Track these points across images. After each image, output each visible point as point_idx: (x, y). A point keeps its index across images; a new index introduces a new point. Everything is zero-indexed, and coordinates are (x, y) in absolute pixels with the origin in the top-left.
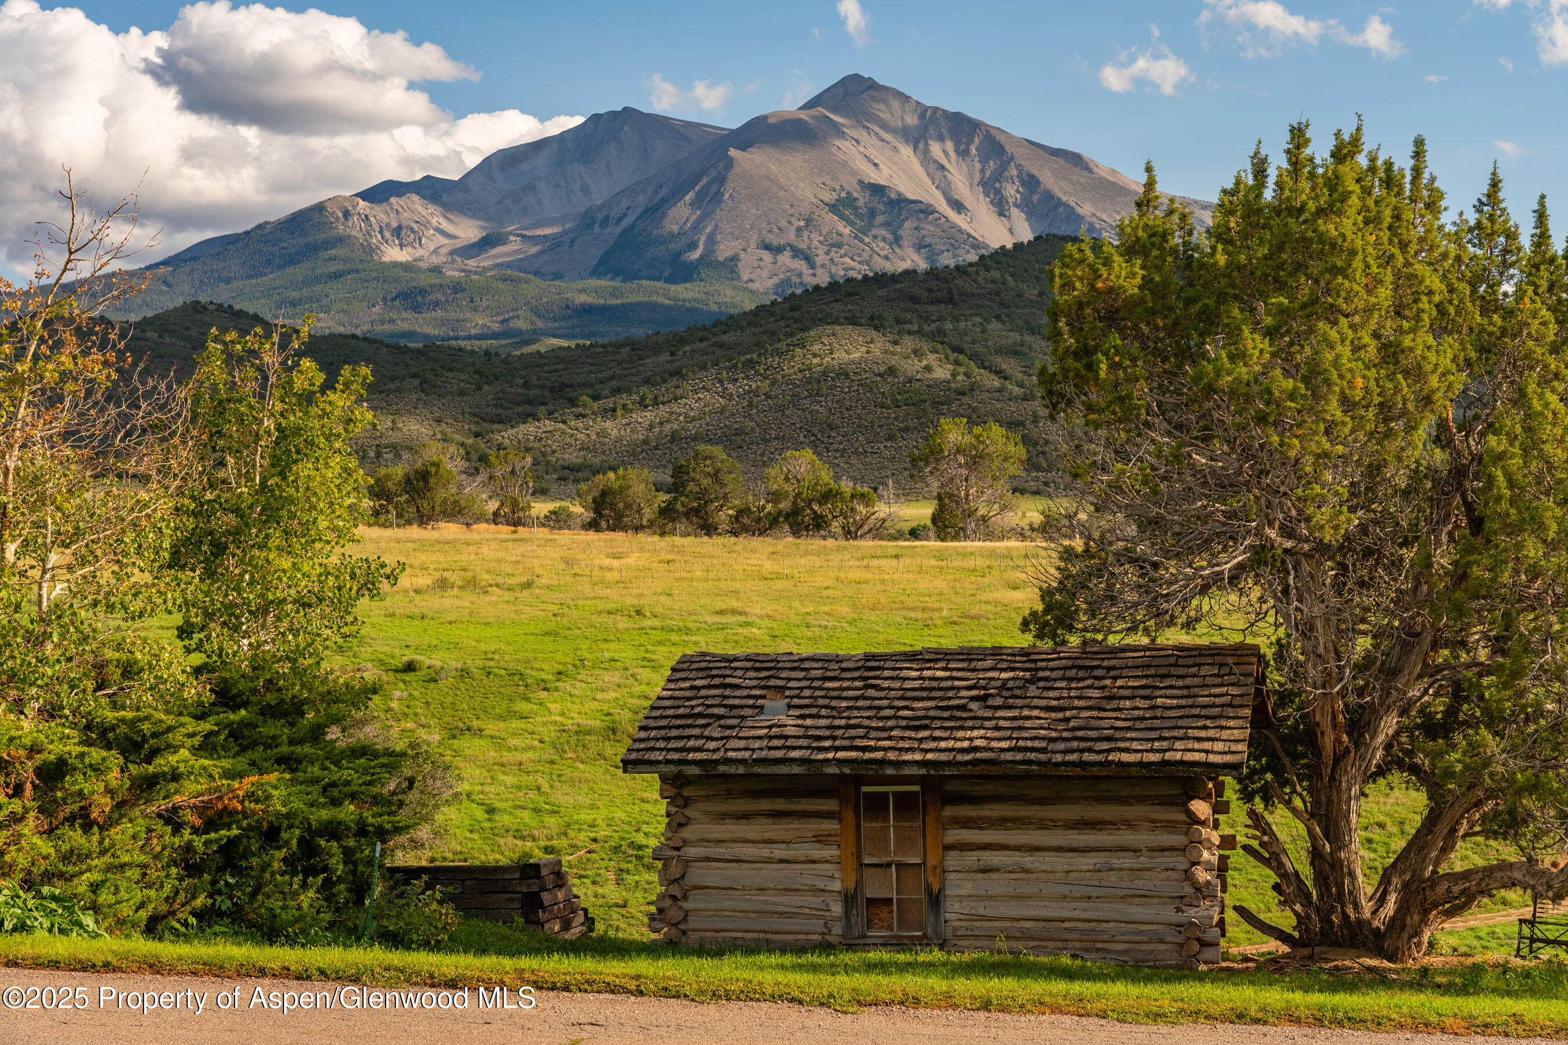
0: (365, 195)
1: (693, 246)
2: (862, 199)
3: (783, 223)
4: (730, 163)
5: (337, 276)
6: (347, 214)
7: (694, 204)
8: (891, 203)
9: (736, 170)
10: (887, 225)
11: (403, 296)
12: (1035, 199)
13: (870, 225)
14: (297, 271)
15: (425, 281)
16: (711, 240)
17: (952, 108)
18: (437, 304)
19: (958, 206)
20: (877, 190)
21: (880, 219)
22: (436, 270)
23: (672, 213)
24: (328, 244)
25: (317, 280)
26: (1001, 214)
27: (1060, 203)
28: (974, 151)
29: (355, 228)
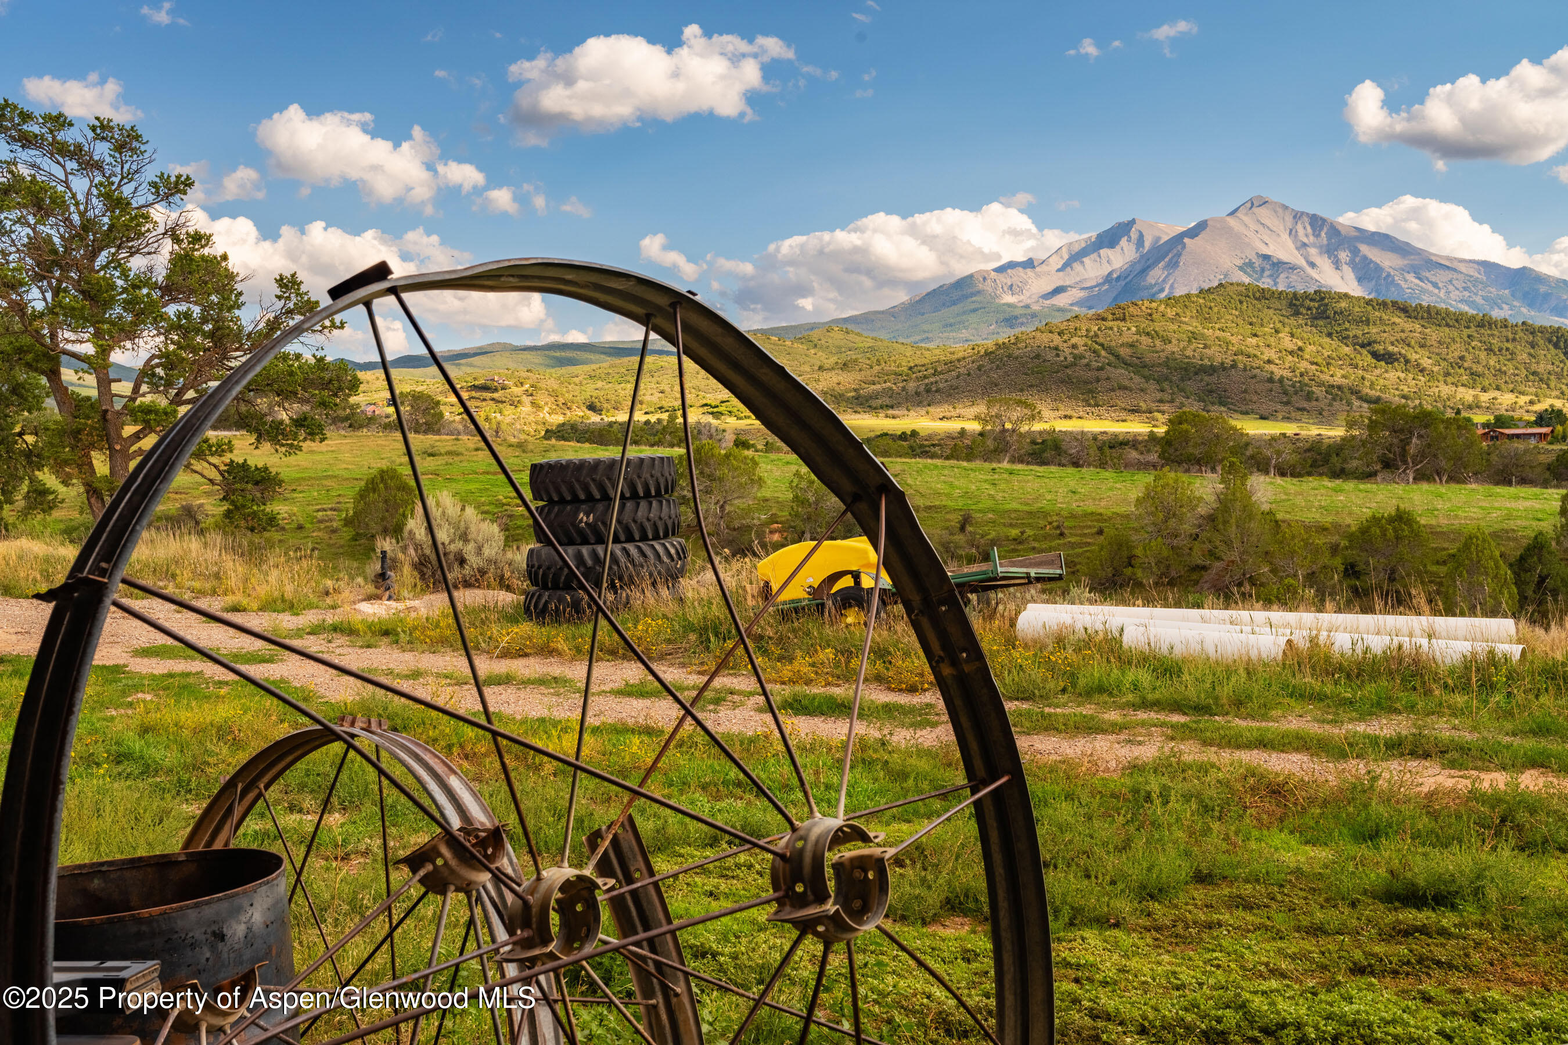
0: (995, 270)
1: (1162, 290)
2: (1257, 263)
3: (1212, 277)
4: (1184, 246)
5: (975, 310)
6: (985, 279)
7: (1165, 268)
8: (1274, 264)
9: (1187, 249)
10: (1270, 276)
11: (1006, 320)
12: (1357, 260)
13: (1262, 276)
14: (956, 309)
15: (1018, 312)
16: (1172, 287)
17: (1311, 212)
18: (1022, 324)
19: (1312, 265)
20: (1266, 257)
21: (1267, 273)
22: (1027, 307)
23: (1152, 273)
24: (973, 295)
25: (964, 313)
26: (1337, 268)
27: (1371, 261)
28: (1323, 234)
29: (988, 287)
